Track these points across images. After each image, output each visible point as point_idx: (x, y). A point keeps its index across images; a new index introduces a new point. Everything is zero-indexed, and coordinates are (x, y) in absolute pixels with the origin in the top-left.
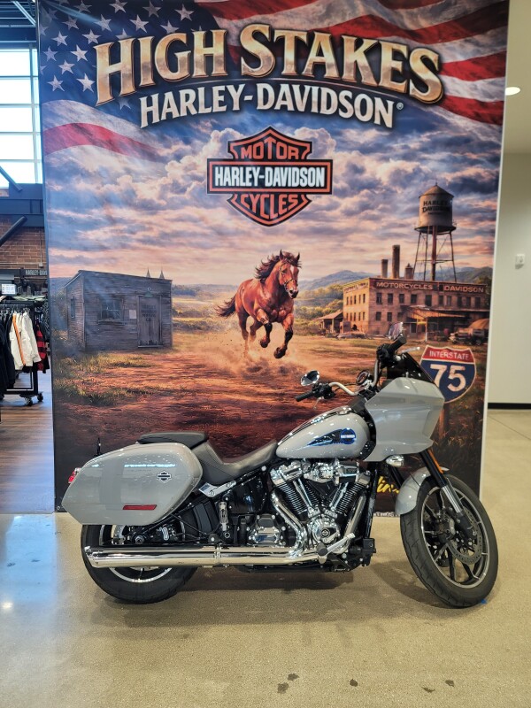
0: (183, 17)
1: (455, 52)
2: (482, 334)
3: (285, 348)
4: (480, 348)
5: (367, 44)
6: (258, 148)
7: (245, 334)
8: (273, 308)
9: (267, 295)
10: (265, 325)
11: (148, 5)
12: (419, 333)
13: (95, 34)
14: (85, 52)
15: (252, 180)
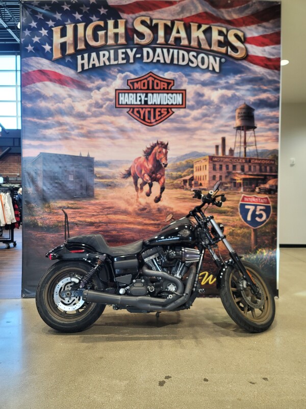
0: (102, 13)
1: (253, 31)
2: (274, 188)
3: (160, 196)
4: (273, 196)
5: (204, 27)
6: (144, 84)
7: (137, 189)
8: (153, 173)
9: (149, 166)
10: (149, 184)
11: (83, 7)
12: (238, 187)
13: (53, 21)
14: (47, 31)
15: (141, 101)
